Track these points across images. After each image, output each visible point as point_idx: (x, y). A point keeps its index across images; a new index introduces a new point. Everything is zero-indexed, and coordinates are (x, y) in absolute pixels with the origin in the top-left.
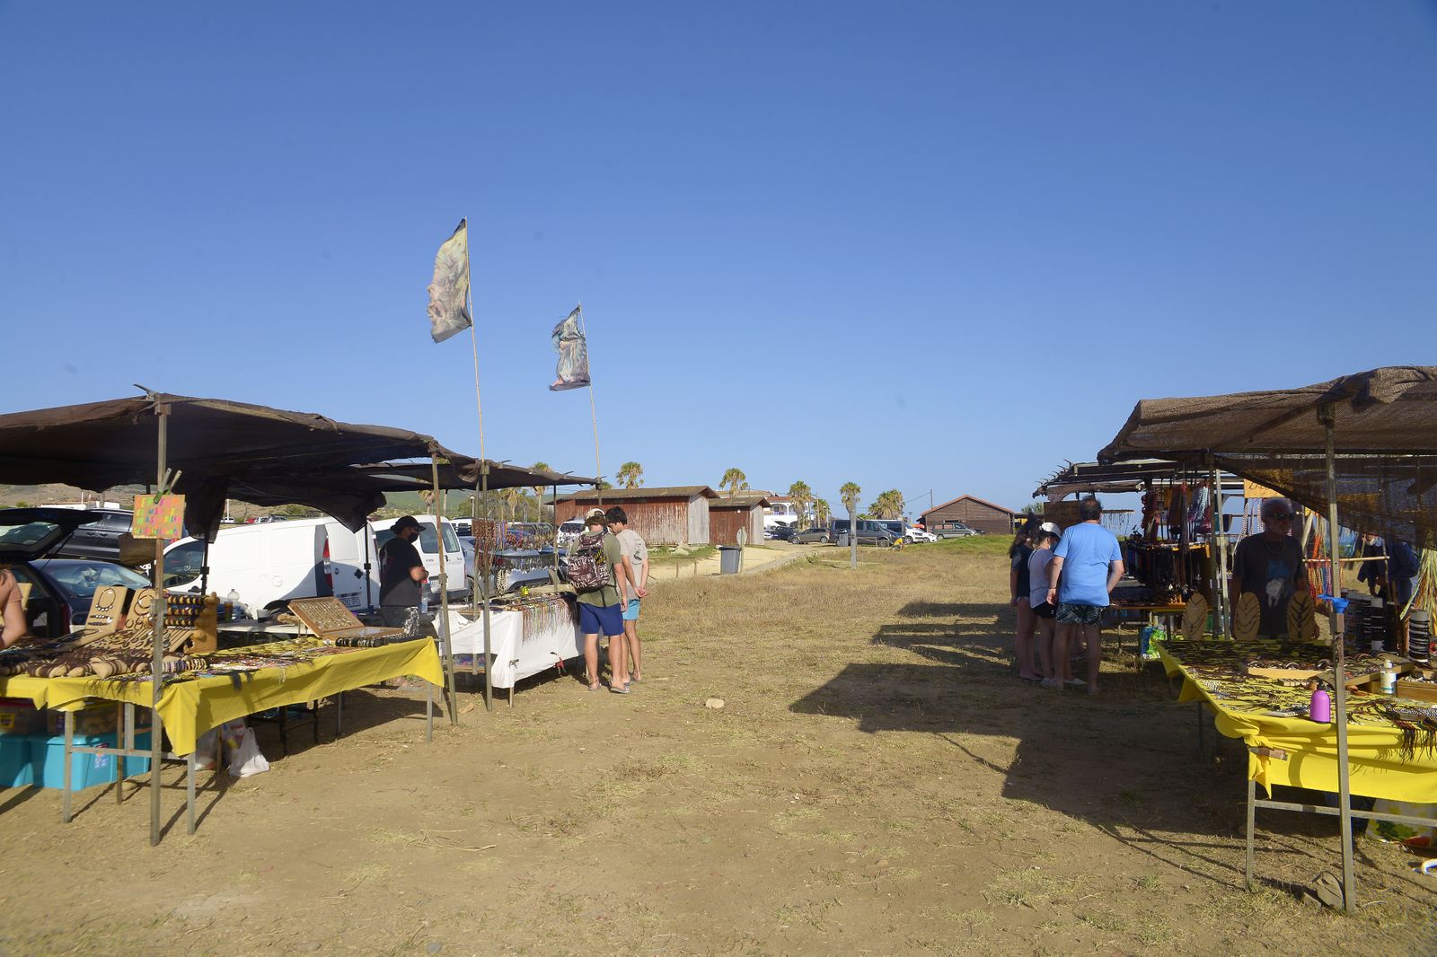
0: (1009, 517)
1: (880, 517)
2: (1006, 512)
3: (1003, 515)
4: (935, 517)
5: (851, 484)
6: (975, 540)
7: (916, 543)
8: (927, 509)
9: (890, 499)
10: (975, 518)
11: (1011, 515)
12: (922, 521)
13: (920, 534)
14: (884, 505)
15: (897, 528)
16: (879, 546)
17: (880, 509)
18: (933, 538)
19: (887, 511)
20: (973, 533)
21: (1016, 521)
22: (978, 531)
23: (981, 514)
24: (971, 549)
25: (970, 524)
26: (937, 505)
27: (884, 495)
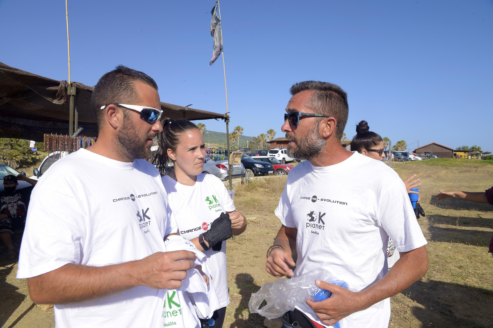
0: (451, 151)
1: (397, 150)
2: (450, 149)
3: (448, 151)
4: (420, 151)
5: (386, 138)
6: (437, 160)
7: (413, 160)
8: (416, 148)
9: (401, 144)
10: (437, 151)
11: (452, 151)
12: (415, 152)
13: (415, 157)
14: (399, 146)
15: (406, 154)
16: (398, 161)
17: (397, 147)
18: (420, 159)
19: (400, 148)
20: (436, 157)
21: (454, 153)
22: (438, 156)
23: (440, 150)
24: (437, 164)
25: (435, 154)
26: (421, 146)
27: (399, 142)
